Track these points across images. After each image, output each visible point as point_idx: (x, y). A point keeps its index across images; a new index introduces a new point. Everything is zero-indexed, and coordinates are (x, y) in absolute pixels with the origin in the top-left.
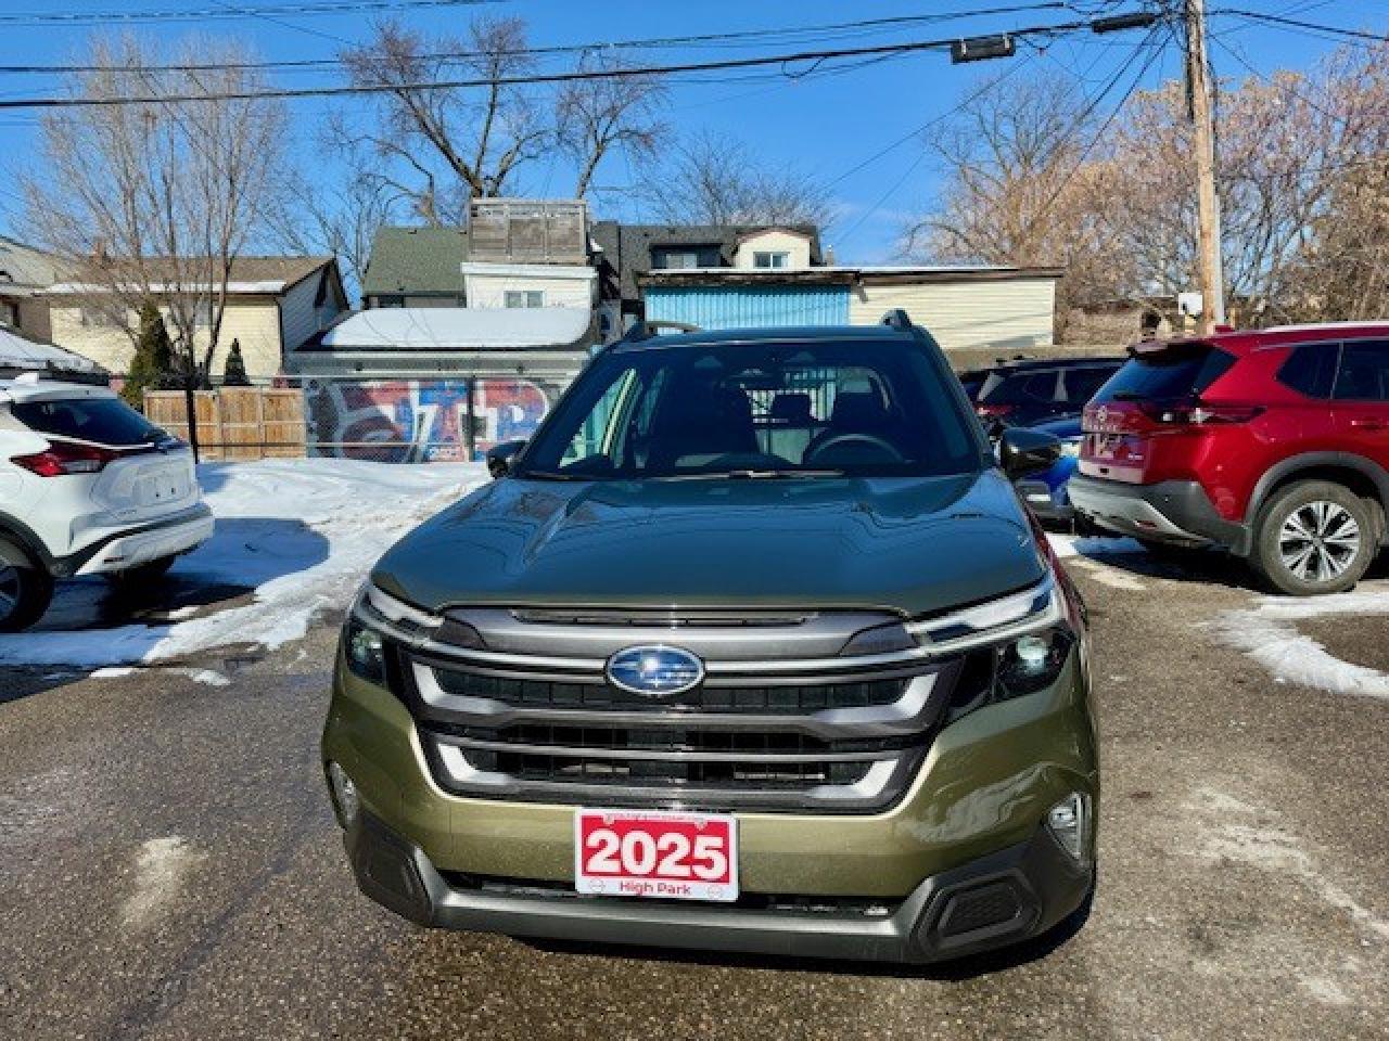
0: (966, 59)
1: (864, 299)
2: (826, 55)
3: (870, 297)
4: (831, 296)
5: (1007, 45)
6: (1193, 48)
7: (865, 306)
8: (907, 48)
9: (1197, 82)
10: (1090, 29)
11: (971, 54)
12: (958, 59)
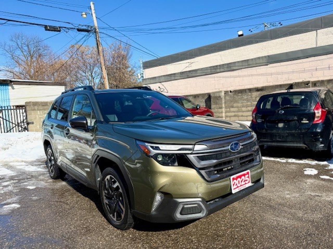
0: (49, 30)
1: (13, 88)
2: (9, 20)
3: (15, 87)
4: (5, 86)
5: (59, 29)
6: (98, 39)
7: (13, 90)
8: (33, 24)
9: (99, 46)
10: (76, 30)
11: (50, 29)
12: (46, 29)
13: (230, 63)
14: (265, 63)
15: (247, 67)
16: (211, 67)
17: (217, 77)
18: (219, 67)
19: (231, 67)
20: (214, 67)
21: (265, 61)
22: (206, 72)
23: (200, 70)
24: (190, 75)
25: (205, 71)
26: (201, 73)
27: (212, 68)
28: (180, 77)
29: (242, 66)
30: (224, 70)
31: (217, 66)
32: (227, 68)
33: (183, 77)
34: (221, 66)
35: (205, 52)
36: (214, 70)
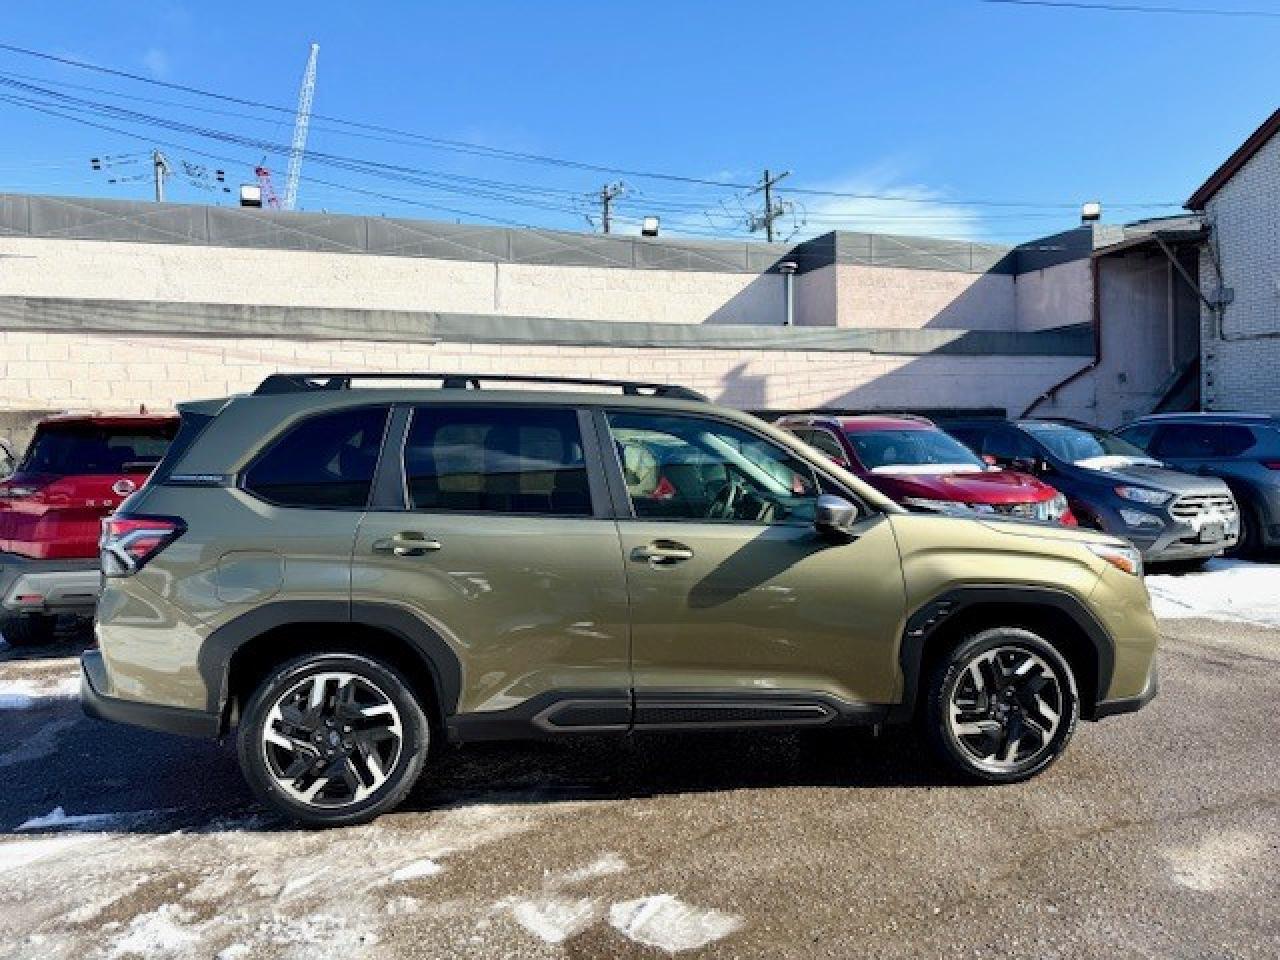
13: (296, 309)
14: (427, 335)
15: (363, 335)
16: (210, 306)
17: (239, 354)
18: (246, 316)
19: (300, 324)
20: (223, 307)
21: (425, 327)
22: (184, 325)
23: (153, 307)
24: (94, 319)
25: (181, 319)
26: (158, 322)
27: (216, 313)
28: (27, 319)
29: (346, 329)
30: (273, 332)
31: (237, 308)
32: (284, 324)
33: (46, 321)
34: (258, 311)
35: (78, 228)
36: (224, 323)
